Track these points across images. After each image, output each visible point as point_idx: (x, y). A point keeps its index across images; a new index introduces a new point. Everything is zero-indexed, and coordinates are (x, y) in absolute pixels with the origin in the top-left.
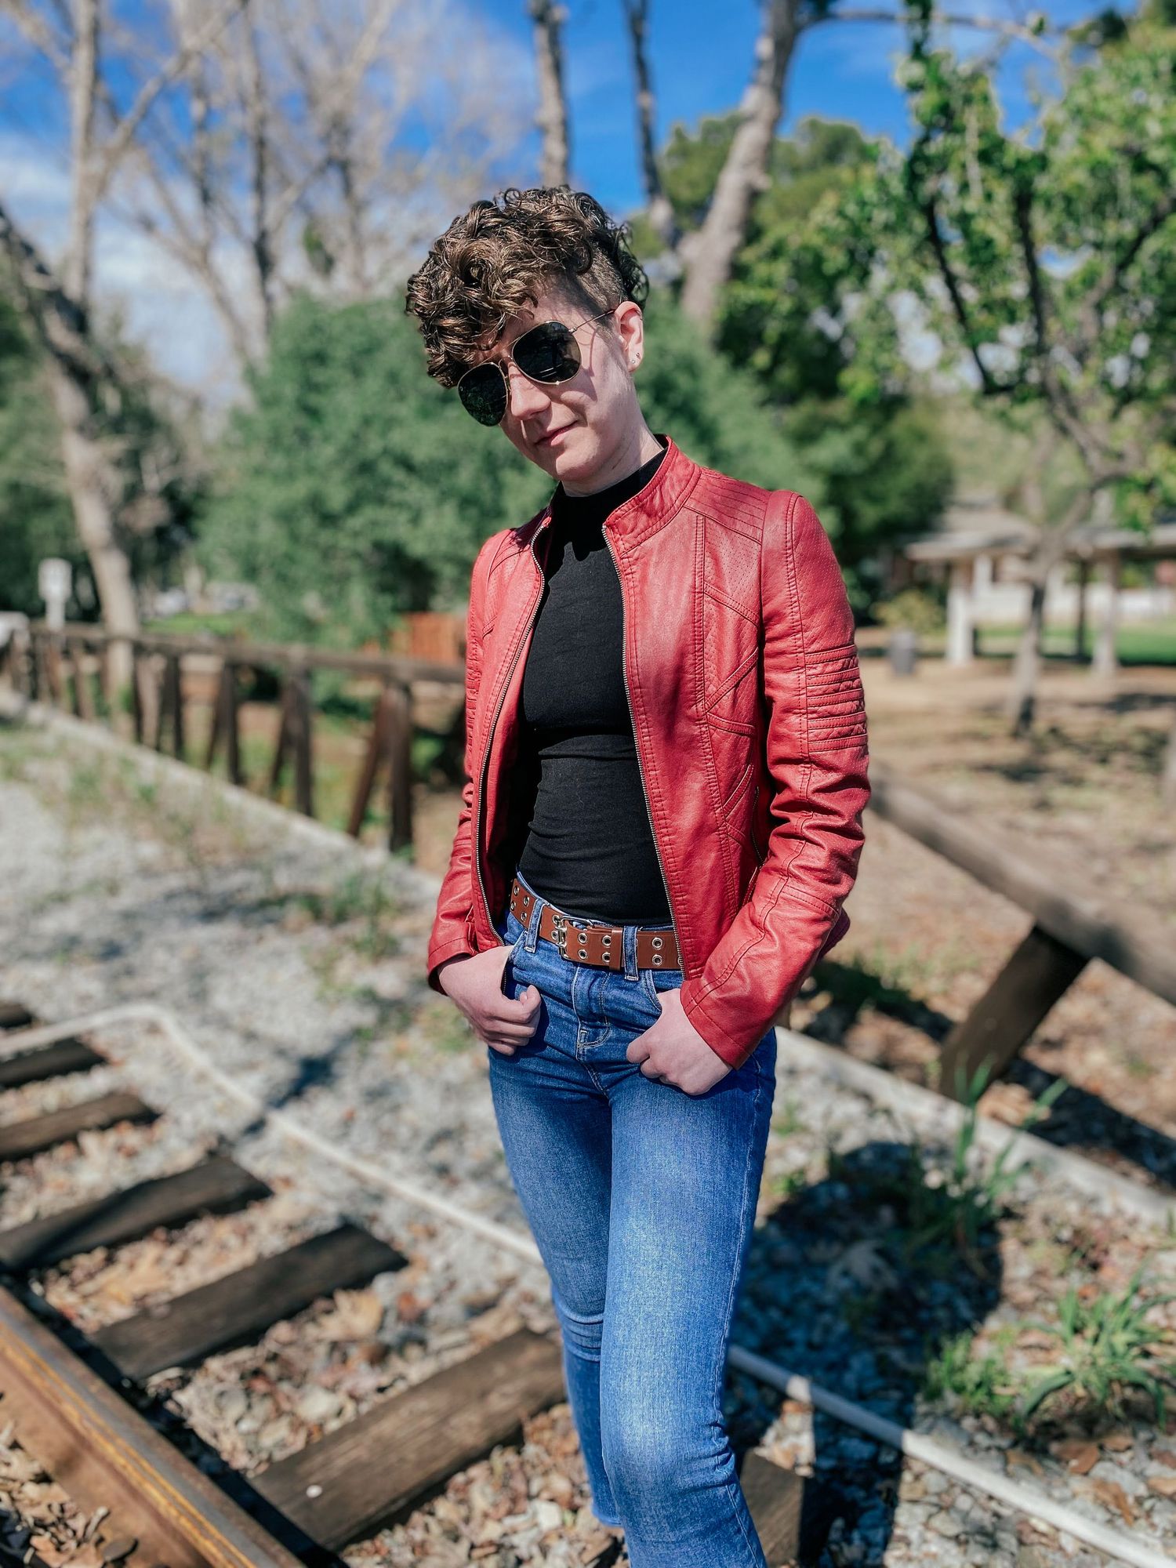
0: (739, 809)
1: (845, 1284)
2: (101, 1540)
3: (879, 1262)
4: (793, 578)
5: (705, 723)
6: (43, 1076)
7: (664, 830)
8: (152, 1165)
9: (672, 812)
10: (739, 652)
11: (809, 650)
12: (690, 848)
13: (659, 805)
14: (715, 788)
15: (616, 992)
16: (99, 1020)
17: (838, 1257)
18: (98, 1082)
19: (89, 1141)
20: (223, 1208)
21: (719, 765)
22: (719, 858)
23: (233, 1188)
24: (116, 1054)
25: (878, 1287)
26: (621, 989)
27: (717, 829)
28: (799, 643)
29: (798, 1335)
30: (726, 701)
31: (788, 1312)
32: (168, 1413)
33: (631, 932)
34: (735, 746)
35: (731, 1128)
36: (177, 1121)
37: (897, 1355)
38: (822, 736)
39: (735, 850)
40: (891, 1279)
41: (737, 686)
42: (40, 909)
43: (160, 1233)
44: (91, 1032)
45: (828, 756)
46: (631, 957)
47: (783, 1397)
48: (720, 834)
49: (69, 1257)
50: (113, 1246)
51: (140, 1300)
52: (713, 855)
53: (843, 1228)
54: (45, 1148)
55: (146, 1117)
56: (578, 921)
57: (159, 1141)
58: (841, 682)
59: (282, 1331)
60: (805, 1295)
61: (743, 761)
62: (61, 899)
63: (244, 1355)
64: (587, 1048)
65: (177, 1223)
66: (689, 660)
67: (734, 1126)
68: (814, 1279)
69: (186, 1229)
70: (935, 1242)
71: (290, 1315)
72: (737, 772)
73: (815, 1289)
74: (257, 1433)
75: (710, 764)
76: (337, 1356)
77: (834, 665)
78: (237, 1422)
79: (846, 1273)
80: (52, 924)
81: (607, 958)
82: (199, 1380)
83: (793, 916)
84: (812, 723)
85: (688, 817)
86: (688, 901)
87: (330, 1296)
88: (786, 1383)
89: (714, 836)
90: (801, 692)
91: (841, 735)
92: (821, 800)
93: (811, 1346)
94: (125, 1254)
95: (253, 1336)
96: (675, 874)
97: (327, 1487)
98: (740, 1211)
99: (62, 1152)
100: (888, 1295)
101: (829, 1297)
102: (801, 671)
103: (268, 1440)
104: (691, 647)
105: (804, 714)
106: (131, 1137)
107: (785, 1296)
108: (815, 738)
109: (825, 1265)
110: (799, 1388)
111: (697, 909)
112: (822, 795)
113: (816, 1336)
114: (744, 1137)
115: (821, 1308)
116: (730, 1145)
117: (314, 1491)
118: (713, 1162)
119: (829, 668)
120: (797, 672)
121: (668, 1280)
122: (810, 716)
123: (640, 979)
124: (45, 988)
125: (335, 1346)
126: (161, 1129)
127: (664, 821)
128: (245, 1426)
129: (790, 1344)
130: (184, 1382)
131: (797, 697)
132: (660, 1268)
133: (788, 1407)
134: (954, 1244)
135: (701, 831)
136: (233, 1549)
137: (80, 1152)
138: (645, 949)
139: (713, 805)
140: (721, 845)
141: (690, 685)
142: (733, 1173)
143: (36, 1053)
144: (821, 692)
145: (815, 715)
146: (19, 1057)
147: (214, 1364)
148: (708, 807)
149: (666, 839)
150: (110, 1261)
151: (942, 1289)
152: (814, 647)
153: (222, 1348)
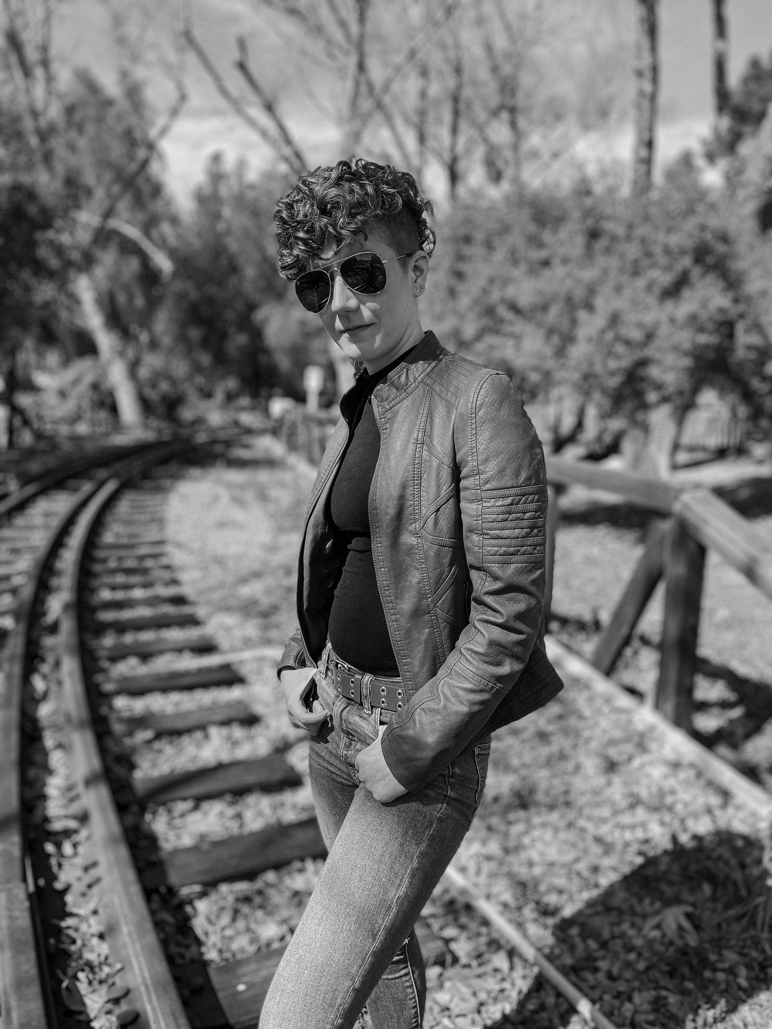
0: (445, 599)
1: (655, 934)
2: (113, 984)
3: (686, 924)
4: (474, 435)
5: (420, 537)
6: (206, 686)
7: (392, 611)
8: (243, 752)
9: (397, 598)
10: (439, 487)
11: (485, 488)
12: (409, 625)
13: (387, 592)
14: (427, 583)
15: (357, 719)
16: (247, 655)
17: (657, 913)
18: (235, 693)
19: (214, 731)
20: (269, 788)
21: (429, 567)
22: (431, 633)
23: (277, 776)
24: (251, 678)
25: (679, 942)
26: (361, 717)
27: (429, 612)
28: (477, 482)
29: (603, 965)
30: (431, 522)
31: (604, 945)
32: (185, 912)
33: (368, 678)
34: (438, 554)
35: (406, 832)
36: (267, 727)
37: (672, 999)
38: (492, 552)
39: (444, 628)
40: (692, 940)
41: (438, 511)
42: (244, 580)
43: (228, 798)
44: (241, 662)
45: (495, 568)
46: (366, 697)
47: (573, 1010)
48: (431, 616)
49: (173, 800)
50: (199, 801)
51: (202, 837)
52: (427, 631)
53: (668, 891)
54: (189, 731)
55: (251, 720)
56: (341, 664)
57: (253, 738)
58: (511, 514)
59: (270, 876)
60: (623, 935)
61: (446, 565)
62: (257, 575)
63: (242, 887)
64: (345, 752)
65: (239, 793)
66: (409, 491)
67: (410, 832)
68: (633, 925)
69: (244, 797)
70: (739, 918)
71: (278, 866)
72: (442, 573)
73: (631, 932)
74: (231, 939)
75: (423, 566)
76: (296, 900)
77: (504, 501)
78: (223, 929)
79: (658, 926)
80: (246, 591)
81: (352, 693)
82: (213, 897)
83: (459, 684)
84: (487, 542)
85: (407, 604)
86: (410, 663)
87: (302, 860)
88: (578, 1001)
89: (427, 617)
90: (479, 518)
91: (505, 554)
92: (489, 600)
93: (610, 977)
94: (205, 805)
95: (251, 875)
96: (400, 643)
97: (250, 987)
98: (395, 895)
99: (198, 735)
100: (684, 952)
101: (639, 942)
102: (479, 503)
103: (235, 946)
104: (411, 482)
105: (481, 535)
106: (238, 732)
107: (606, 933)
108: (486, 554)
109: (645, 917)
110: (584, 1007)
111: (416, 670)
112: (491, 597)
113: (615, 971)
114: (417, 840)
115: (630, 949)
116: (402, 845)
117: (241, 987)
118: (382, 855)
119: (500, 503)
120: (477, 503)
121: (321, 935)
122: (485, 536)
123: (372, 713)
124: (228, 629)
125: (296, 894)
126: (257, 730)
127: (390, 605)
128: (228, 932)
129: (596, 970)
130: (203, 895)
131: (476, 522)
132: (319, 925)
133: (575, 1019)
134: (754, 924)
135: (417, 613)
136: (159, 1014)
137: (207, 737)
138: (374, 692)
139: (426, 595)
140: (433, 624)
141: (411, 508)
142: (397, 867)
143: (209, 670)
144: (491, 520)
145: (488, 537)
146: (200, 671)
147: (224, 888)
148: (421, 596)
149: (393, 617)
150: (196, 808)
151: (731, 956)
152: (488, 486)
153: (231, 878)
